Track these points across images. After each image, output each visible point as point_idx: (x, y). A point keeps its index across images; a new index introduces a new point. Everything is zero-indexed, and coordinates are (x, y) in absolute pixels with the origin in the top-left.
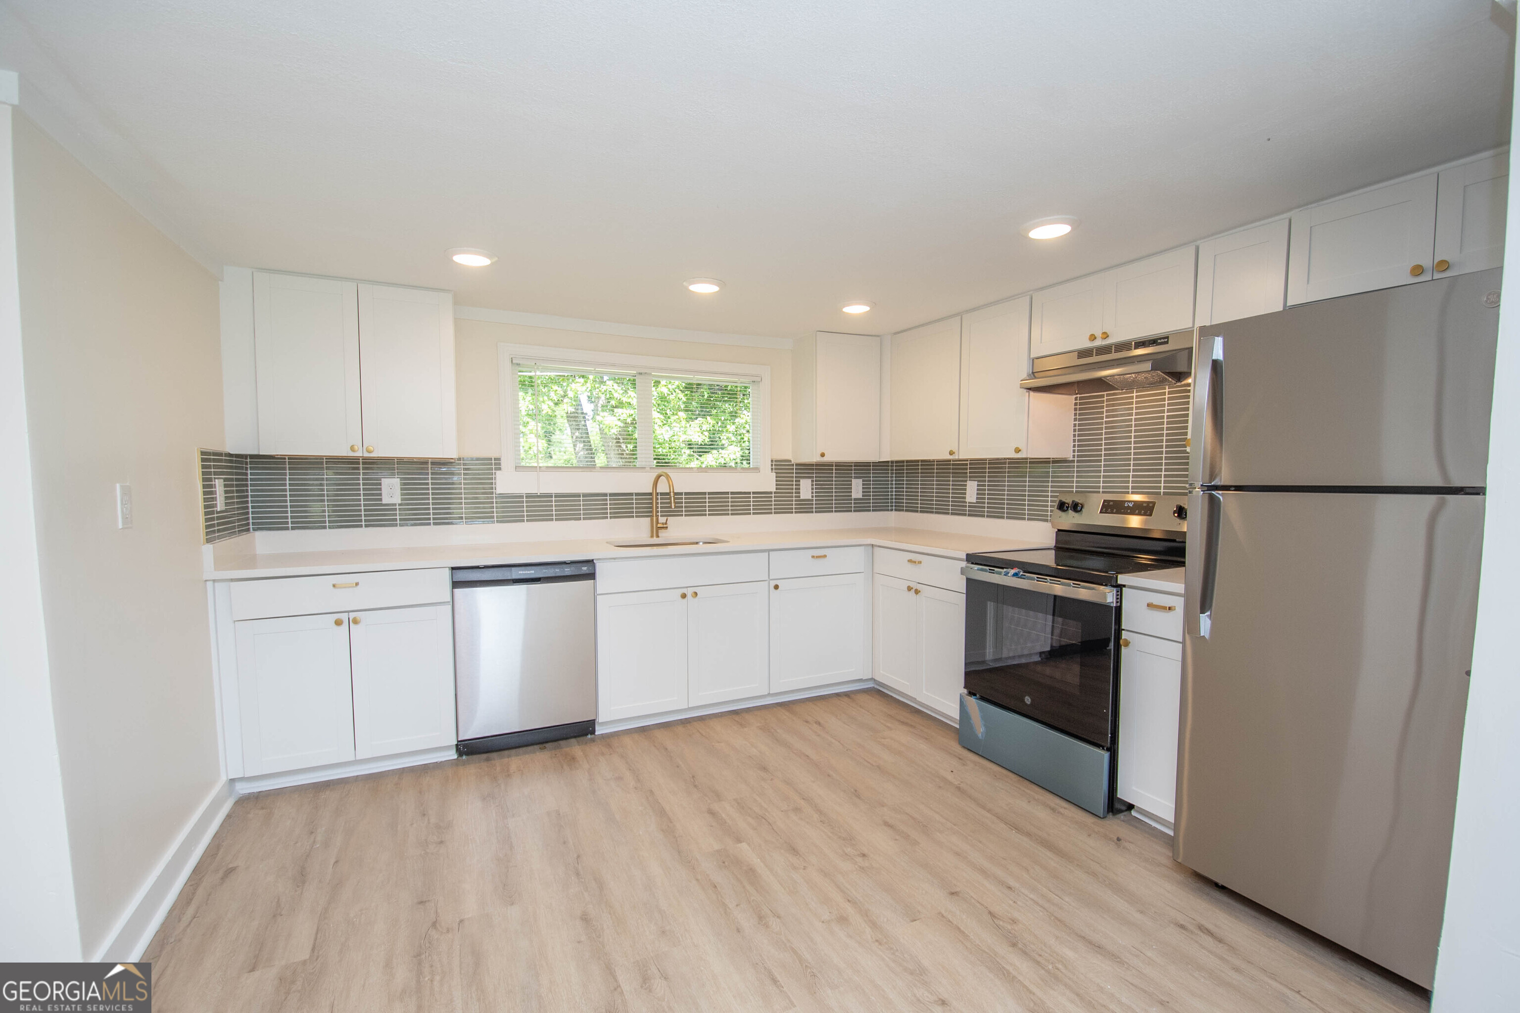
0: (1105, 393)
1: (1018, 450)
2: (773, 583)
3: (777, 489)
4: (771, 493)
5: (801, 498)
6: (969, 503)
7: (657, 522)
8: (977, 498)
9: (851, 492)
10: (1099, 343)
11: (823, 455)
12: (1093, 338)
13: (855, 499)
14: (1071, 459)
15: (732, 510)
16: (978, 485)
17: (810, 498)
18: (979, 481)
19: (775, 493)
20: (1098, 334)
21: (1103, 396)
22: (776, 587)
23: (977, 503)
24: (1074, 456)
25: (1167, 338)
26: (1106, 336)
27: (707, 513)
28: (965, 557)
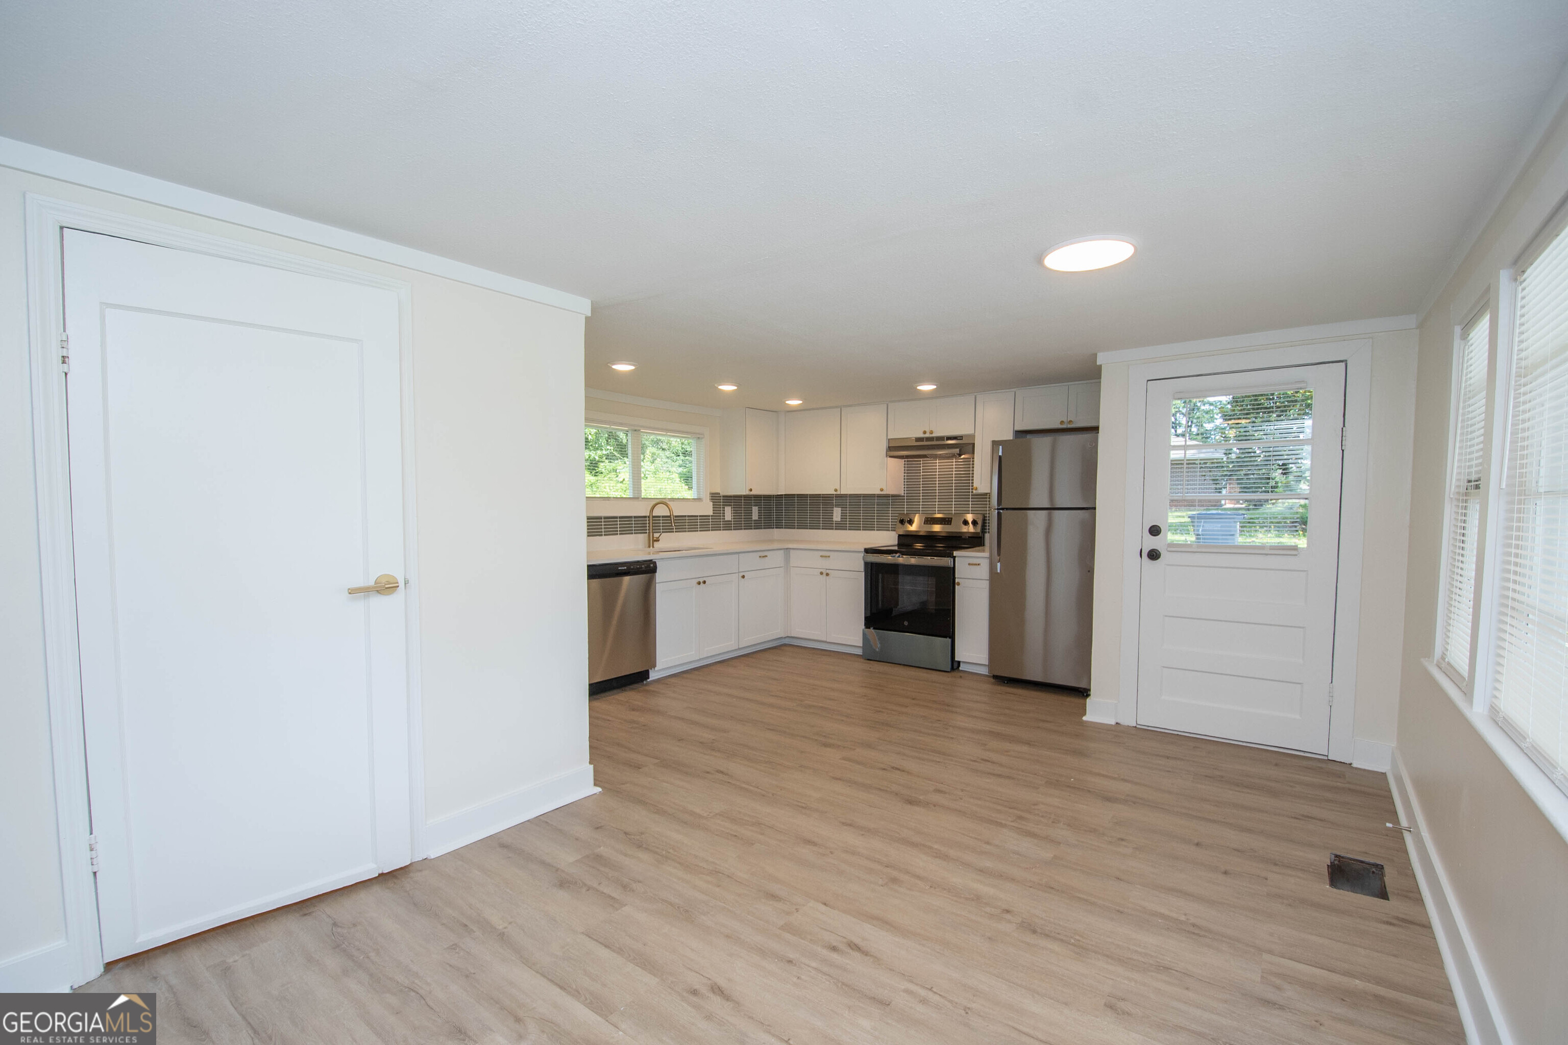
0: (921, 459)
1: (882, 490)
2: (742, 574)
3: (713, 513)
4: (709, 516)
5: (726, 520)
6: (836, 521)
7: (653, 537)
8: (841, 518)
9: (752, 516)
10: (927, 435)
11: (751, 490)
12: (925, 432)
13: (754, 521)
14: (903, 495)
15: (688, 528)
16: (842, 510)
17: (731, 520)
18: (842, 508)
19: (712, 516)
20: (928, 430)
21: (920, 461)
22: (743, 577)
23: (841, 521)
24: (904, 493)
25: (962, 437)
26: (931, 432)
27: (674, 530)
28: (863, 550)
